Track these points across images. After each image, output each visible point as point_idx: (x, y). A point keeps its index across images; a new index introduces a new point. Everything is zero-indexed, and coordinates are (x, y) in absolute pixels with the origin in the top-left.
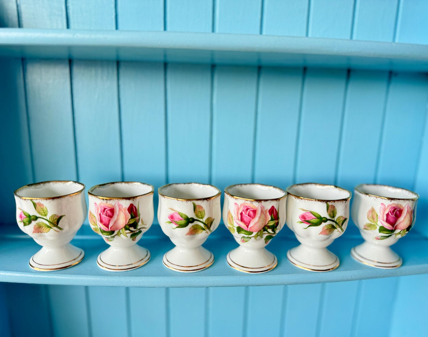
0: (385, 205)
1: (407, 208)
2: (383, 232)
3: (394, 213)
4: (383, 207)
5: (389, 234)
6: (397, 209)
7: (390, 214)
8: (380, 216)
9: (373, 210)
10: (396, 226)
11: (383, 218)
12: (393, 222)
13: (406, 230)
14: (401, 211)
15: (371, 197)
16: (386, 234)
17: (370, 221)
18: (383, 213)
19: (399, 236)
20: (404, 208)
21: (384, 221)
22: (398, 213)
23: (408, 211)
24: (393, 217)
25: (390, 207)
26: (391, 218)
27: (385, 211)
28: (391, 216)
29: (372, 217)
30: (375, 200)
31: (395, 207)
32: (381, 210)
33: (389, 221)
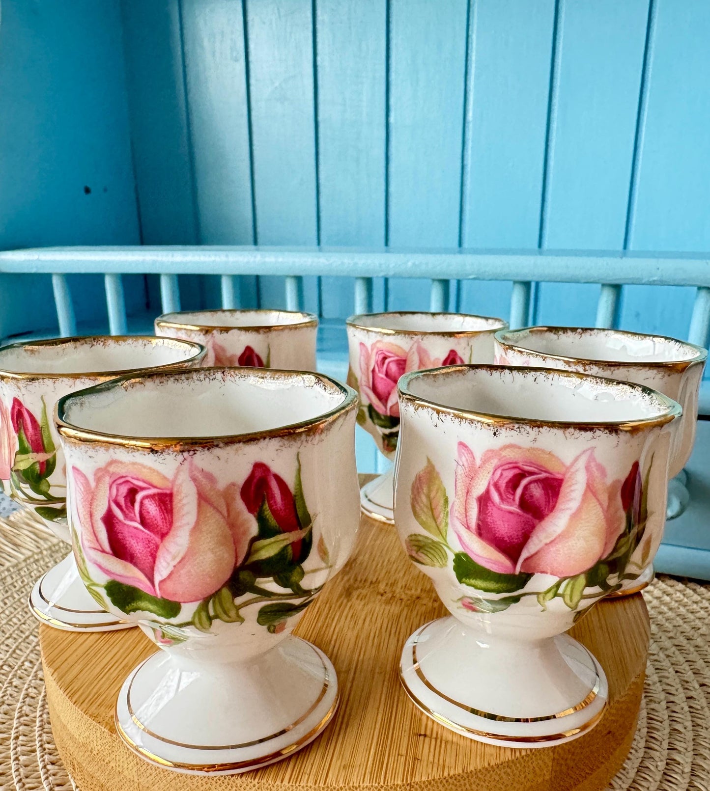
0: (471, 453)
3: (514, 494)
4: (464, 459)
6: (531, 473)
7: (495, 497)
8: (456, 507)
14: (552, 485)
18: (467, 493)
20: (568, 468)
22: (537, 492)
23: (590, 489)
24: (511, 513)
25: (495, 462)
26: (497, 520)
27: (472, 479)
28: (502, 506)
29: (429, 505)
30: (436, 426)
31: (516, 463)
32: (459, 477)
33: (490, 530)
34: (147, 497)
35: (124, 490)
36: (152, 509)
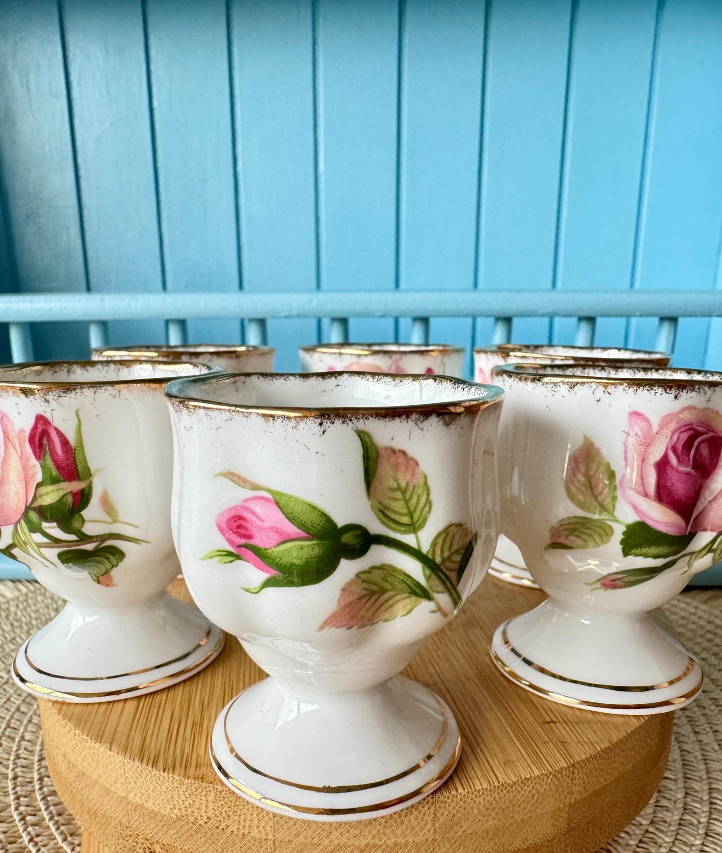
0: (647, 420)
2: (644, 550)
3: (688, 455)
4: (637, 429)
5: (664, 555)
7: (673, 459)
9: (587, 455)
10: (697, 517)
11: (643, 484)
12: (686, 496)
14: (715, 445)
15: (578, 389)
16: (654, 556)
17: (581, 505)
18: (643, 461)
19: (705, 561)
21: (646, 495)
22: (705, 451)
24: (687, 474)
25: (673, 425)
26: (676, 482)
27: (648, 446)
28: (680, 469)
29: (587, 483)
30: (599, 401)
31: (691, 424)
32: (630, 447)
33: (670, 494)
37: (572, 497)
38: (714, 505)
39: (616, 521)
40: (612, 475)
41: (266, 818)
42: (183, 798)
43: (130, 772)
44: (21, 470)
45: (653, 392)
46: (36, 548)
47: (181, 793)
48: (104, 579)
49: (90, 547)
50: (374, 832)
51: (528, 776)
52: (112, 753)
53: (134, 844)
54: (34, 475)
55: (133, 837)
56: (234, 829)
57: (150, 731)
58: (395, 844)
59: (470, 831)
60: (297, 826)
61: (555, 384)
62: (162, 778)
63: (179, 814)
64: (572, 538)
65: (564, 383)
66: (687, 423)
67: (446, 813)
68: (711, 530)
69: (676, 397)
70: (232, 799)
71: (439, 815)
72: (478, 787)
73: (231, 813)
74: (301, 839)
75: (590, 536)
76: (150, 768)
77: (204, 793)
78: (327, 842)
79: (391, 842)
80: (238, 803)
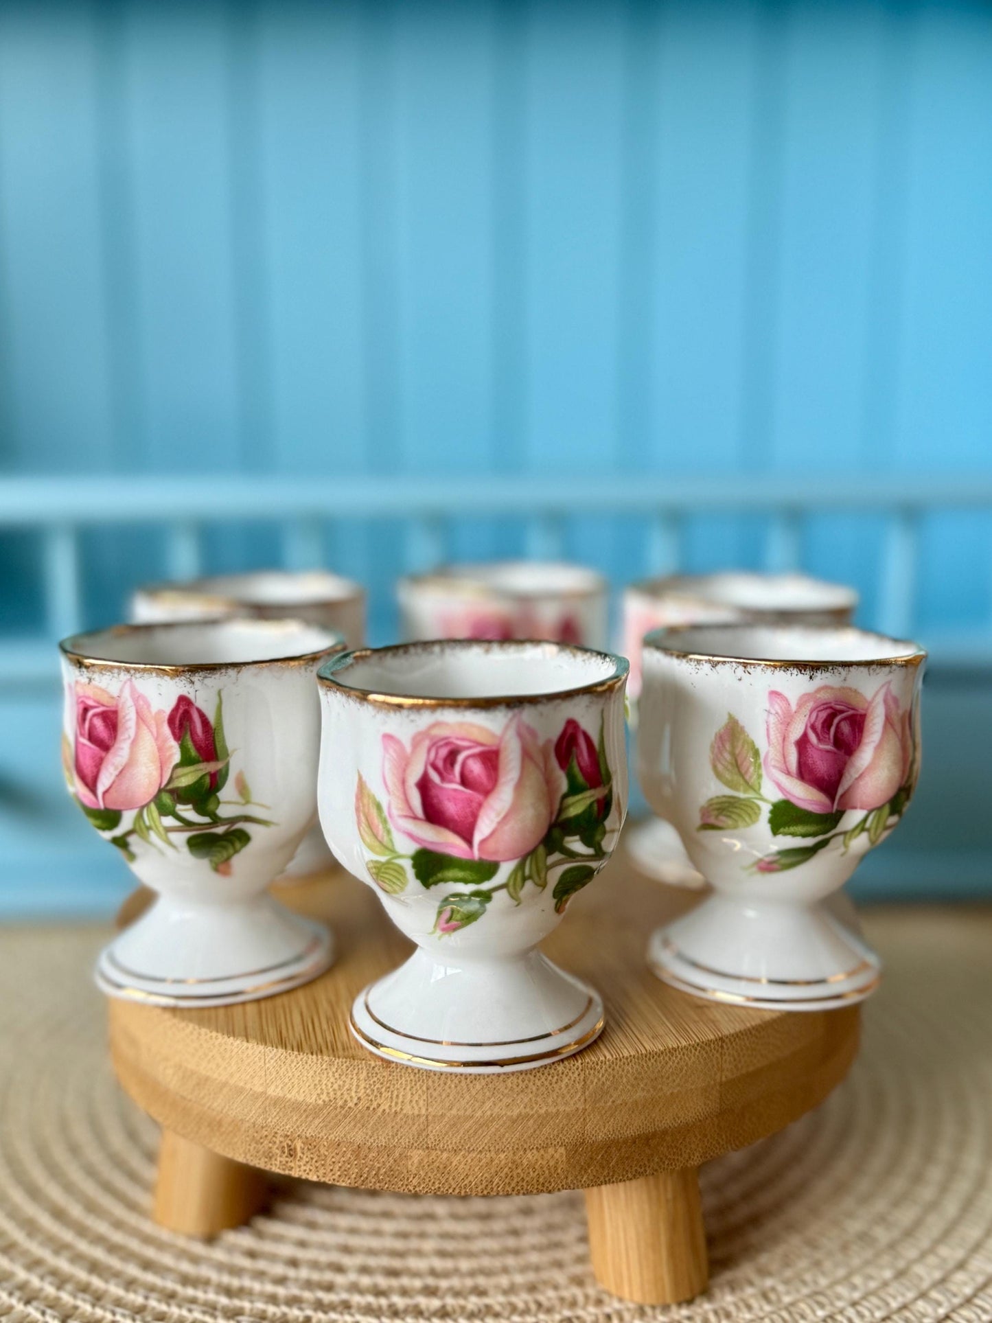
0: (786, 699)
1: (885, 701)
2: (792, 829)
3: (829, 734)
4: (777, 707)
5: (814, 835)
6: (842, 712)
7: (813, 738)
8: (771, 755)
9: (733, 733)
10: (842, 796)
11: (785, 762)
12: (830, 776)
13: (887, 810)
14: (858, 722)
15: (719, 667)
16: (804, 836)
17: (729, 784)
18: (784, 739)
19: (860, 843)
20: (870, 703)
21: (788, 773)
22: (847, 728)
23: (888, 720)
24: (828, 751)
25: (811, 705)
26: (817, 760)
27: (788, 725)
28: (820, 748)
29: (734, 762)
30: (740, 680)
31: (830, 703)
32: (772, 726)
33: (811, 771)
34: (468, 757)
35: (444, 752)
36: (476, 768)
37: (719, 775)
38: (861, 783)
39: (762, 799)
40: (756, 753)
41: (420, 1092)
42: (332, 1080)
43: (272, 1061)
44: (156, 750)
45: (789, 672)
46: (162, 831)
47: (331, 1074)
48: (222, 868)
49: (220, 830)
50: (526, 1100)
51: (675, 1046)
52: (250, 1045)
53: (270, 1145)
54: (171, 756)
55: (269, 1137)
56: (386, 1107)
57: (283, 1027)
58: (547, 1113)
59: (619, 1102)
60: (451, 1097)
61: (699, 661)
62: (309, 1062)
63: (327, 1099)
64: (721, 818)
65: (706, 661)
66: (825, 702)
67: (596, 1080)
68: (862, 808)
69: (811, 678)
70: (384, 1074)
71: (588, 1082)
72: (626, 1054)
73: (383, 1090)
74: (454, 1112)
75: (739, 815)
76: (296, 1053)
77: (355, 1071)
78: (479, 1114)
79: (542, 1111)
80: (391, 1078)
